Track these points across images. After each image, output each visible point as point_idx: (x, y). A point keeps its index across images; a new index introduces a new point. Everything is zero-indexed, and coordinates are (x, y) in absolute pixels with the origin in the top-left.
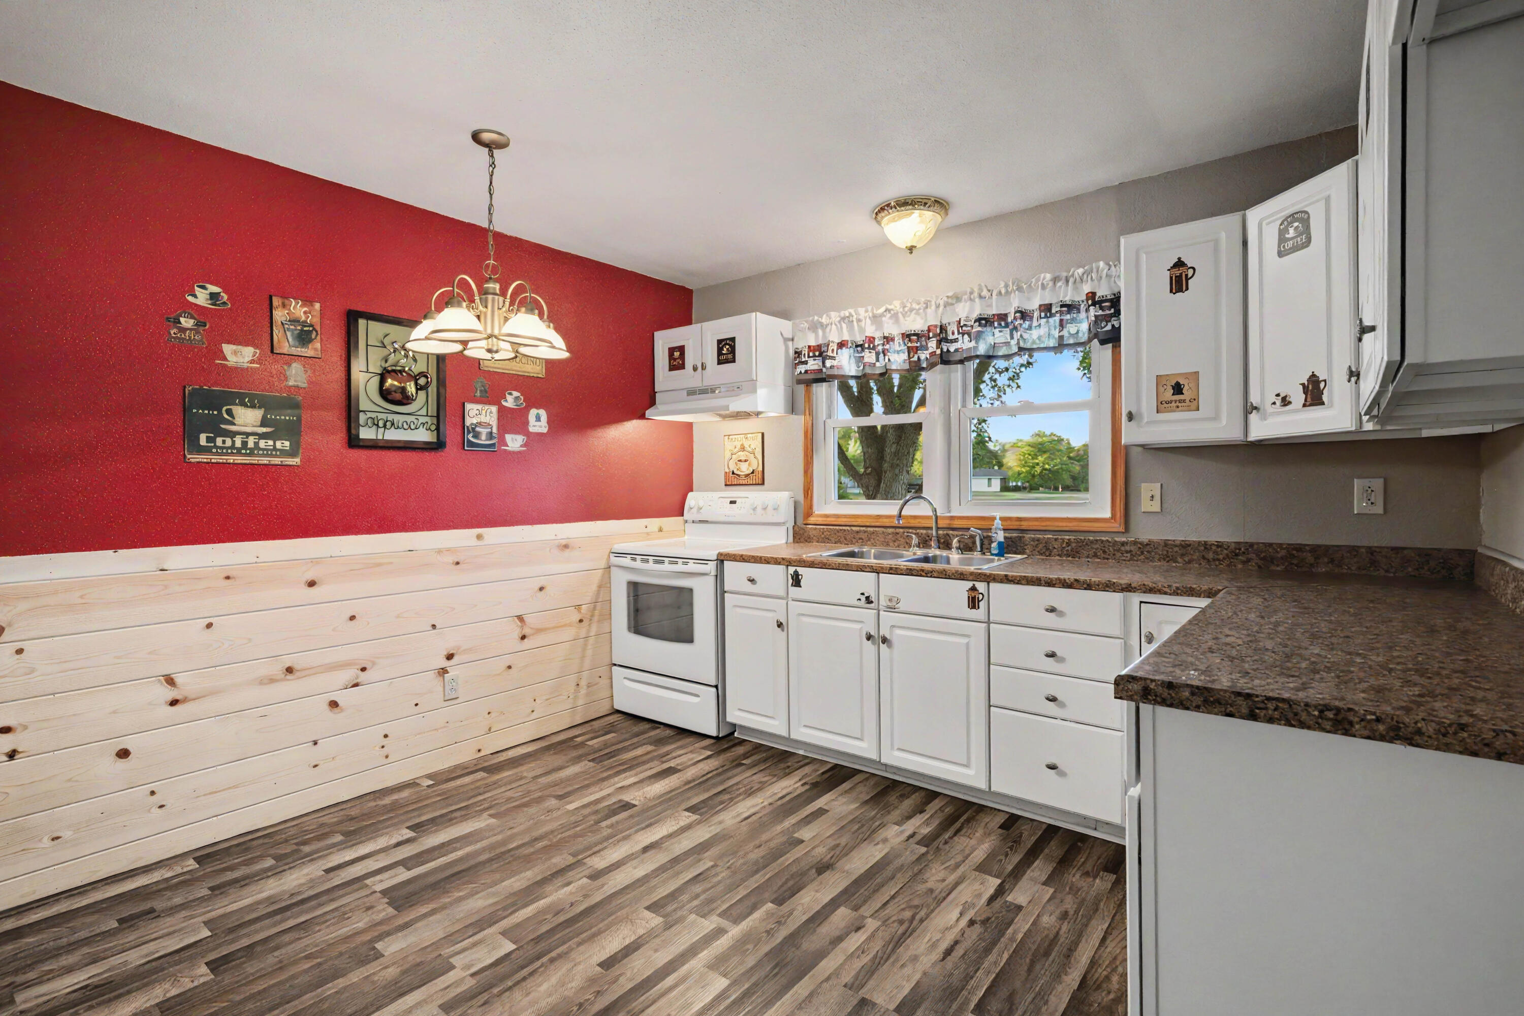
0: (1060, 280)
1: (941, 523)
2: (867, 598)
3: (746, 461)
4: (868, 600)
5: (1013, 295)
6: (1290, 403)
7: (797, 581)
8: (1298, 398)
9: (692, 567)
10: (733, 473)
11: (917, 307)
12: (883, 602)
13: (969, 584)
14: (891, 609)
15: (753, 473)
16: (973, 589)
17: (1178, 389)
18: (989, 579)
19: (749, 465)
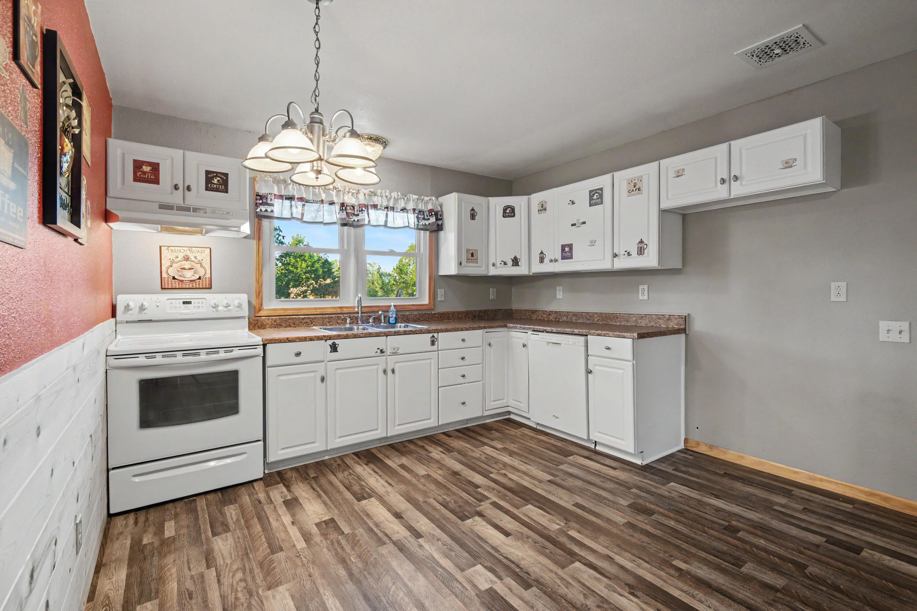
0: (419, 200)
1: (365, 310)
2: (381, 350)
3: (190, 269)
4: (382, 351)
5: (400, 200)
6: (507, 264)
7: (334, 348)
8: (510, 263)
9: (237, 353)
10: (174, 278)
11: (354, 192)
12: (389, 351)
13: (431, 335)
14: (394, 354)
15: (200, 278)
16: (433, 336)
17: (472, 255)
18: (438, 331)
19: (195, 273)
